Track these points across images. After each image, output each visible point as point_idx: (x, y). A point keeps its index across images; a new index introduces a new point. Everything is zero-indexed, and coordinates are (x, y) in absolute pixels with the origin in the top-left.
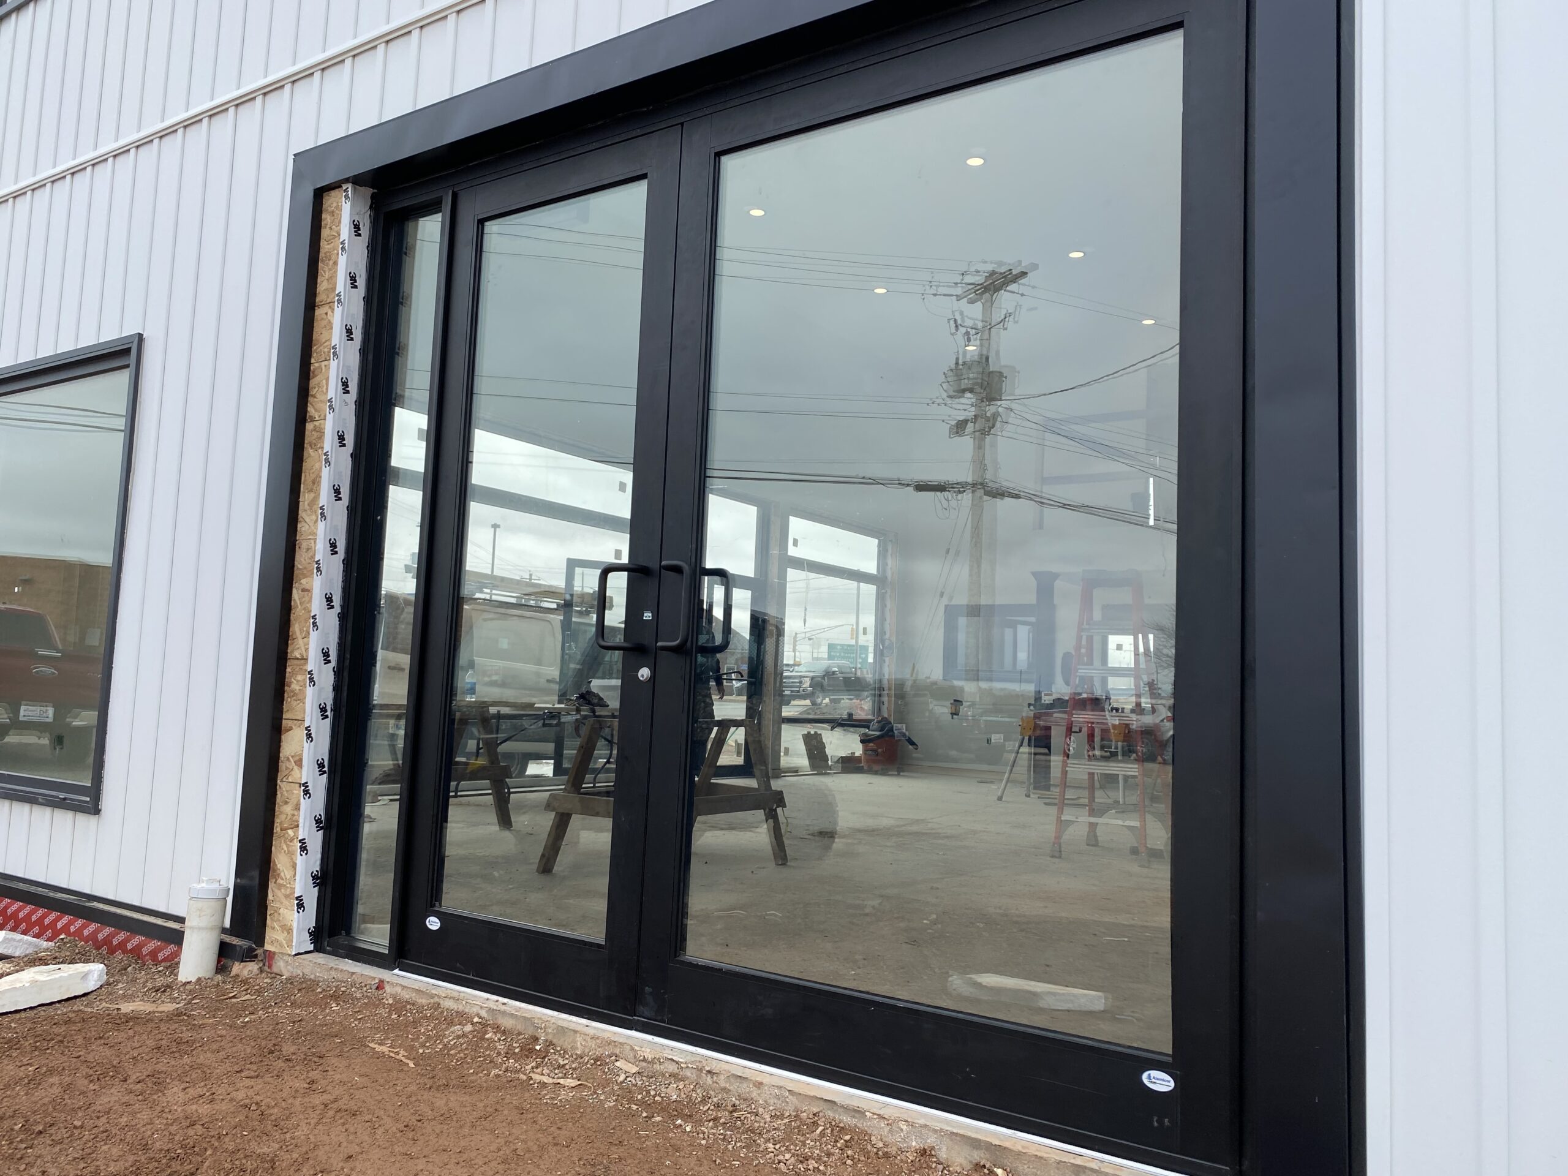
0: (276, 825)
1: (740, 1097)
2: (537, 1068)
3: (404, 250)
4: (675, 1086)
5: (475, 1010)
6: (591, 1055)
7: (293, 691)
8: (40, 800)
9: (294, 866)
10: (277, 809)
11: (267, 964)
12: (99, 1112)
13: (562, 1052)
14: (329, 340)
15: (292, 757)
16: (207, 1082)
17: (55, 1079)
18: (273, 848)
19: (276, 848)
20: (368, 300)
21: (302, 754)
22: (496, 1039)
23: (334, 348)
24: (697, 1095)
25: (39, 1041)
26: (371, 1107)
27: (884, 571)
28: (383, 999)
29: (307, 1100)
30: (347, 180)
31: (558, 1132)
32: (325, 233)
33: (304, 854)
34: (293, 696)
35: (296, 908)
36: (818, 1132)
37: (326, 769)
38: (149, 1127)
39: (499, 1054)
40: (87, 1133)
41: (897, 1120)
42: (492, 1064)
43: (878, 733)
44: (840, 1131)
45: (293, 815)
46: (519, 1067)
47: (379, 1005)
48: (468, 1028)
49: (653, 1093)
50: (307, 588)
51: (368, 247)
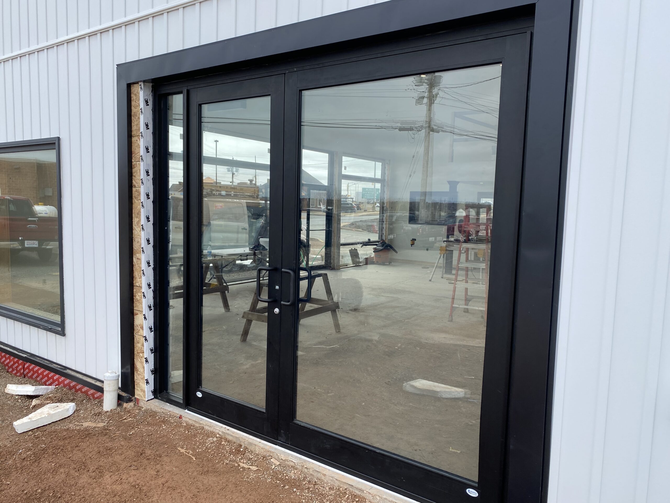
0: (135, 351)
1: (317, 479)
2: (242, 459)
3: (168, 108)
4: (293, 472)
5: (217, 431)
6: (262, 455)
7: (137, 299)
8: (41, 327)
9: (144, 368)
10: (135, 345)
11: (137, 403)
12: (80, 487)
13: (251, 452)
14: (139, 152)
15: (139, 325)
16: (119, 472)
17: (62, 470)
18: (135, 360)
19: (136, 360)
20: (154, 133)
21: (143, 325)
22: (226, 445)
23: (141, 156)
24: (301, 477)
25: (54, 450)
26: (180, 485)
27: (384, 177)
28: (182, 423)
29: (156, 481)
30: (141, 81)
31: (250, 497)
32: (133, 103)
33: (147, 363)
34: (137, 301)
35: (146, 383)
36: (346, 497)
37: (153, 330)
38: (99, 496)
39: (227, 452)
40: (77, 498)
41: (375, 495)
42: (224, 457)
43: (381, 248)
44: (355, 496)
45: (142, 348)
46: (235, 459)
47: (180, 426)
48: (215, 439)
49: (285, 475)
50: (139, 258)
51: (152, 109)
